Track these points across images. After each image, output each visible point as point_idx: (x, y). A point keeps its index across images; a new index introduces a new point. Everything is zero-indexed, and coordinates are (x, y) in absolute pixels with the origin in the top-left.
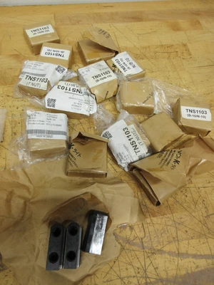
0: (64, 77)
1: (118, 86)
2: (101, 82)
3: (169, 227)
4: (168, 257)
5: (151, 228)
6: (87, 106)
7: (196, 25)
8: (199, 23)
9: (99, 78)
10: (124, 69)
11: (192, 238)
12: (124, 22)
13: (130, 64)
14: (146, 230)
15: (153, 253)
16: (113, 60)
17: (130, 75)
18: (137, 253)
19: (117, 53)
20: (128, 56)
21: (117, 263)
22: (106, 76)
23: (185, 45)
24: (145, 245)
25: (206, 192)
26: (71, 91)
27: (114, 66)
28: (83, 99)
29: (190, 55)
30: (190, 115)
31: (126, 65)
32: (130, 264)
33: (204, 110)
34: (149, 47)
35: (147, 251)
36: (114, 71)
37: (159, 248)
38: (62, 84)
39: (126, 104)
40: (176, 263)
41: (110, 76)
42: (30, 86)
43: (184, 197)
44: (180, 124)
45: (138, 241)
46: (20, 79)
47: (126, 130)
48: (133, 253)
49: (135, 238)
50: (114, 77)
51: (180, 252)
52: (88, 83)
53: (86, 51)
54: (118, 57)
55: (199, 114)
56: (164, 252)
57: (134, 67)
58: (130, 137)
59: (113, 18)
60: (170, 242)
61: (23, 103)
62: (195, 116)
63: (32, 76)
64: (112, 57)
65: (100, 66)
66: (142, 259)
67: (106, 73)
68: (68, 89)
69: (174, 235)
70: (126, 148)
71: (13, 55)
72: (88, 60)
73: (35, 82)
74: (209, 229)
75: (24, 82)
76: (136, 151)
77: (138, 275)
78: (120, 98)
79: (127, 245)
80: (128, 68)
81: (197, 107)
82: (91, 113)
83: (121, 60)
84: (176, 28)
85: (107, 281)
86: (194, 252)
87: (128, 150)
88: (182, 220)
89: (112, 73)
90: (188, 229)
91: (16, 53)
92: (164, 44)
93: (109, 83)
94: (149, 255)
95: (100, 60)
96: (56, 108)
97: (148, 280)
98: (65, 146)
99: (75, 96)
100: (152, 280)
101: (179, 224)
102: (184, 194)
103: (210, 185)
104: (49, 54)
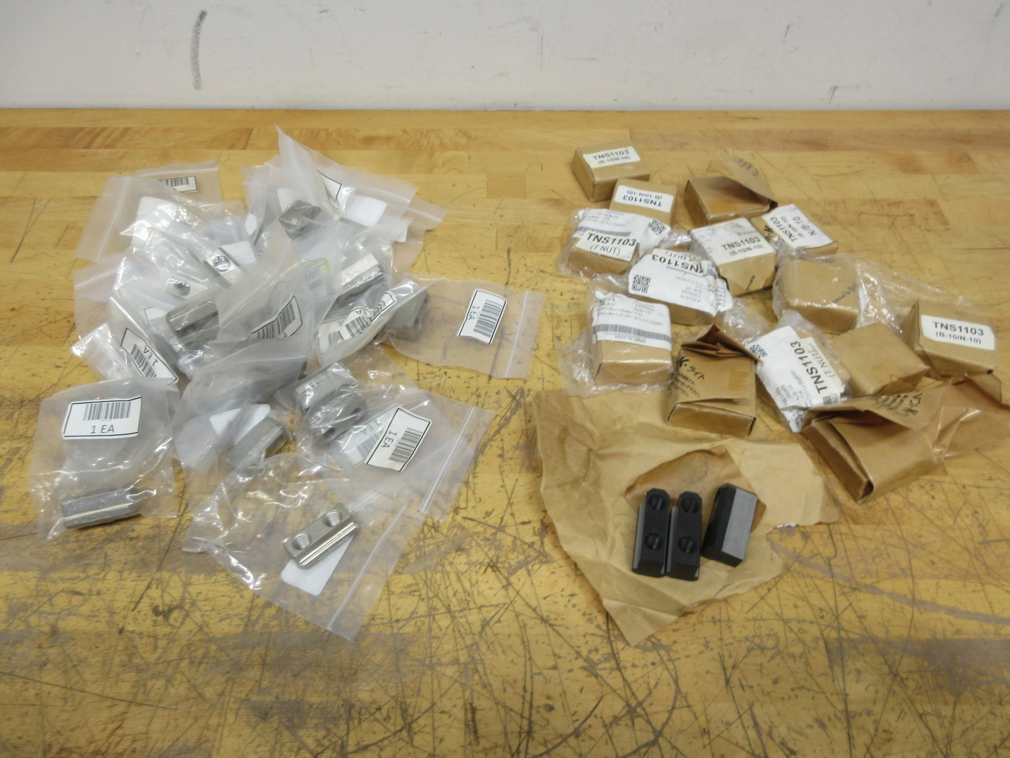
0: (662, 241)
1: (776, 268)
2: (740, 256)
3: (890, 549)
4: (890, 601)
5: (849, 544)
6: (712, 296)
7: (962, 162)
8: (970, 159)
9: (736, 249)
10: (790, 236)
11: (946, 577)
12: (784, 149)
13: (804, 227)
14: (839, 545)
15: (855, 589)
16: (767, 218)
17: (805, 249)
18: (819, 582)
19: (773, 205)
20: (798, 213)
21: (774, 592)
22: (752, 245)
23: (932, 203)
24: (836, 571)
25: (982, 498)
26: (679, 267)
27: (769, 230)
28: (706, 284)
29: (945, 223)
30: (942, 334)
31: (795, 230)
32: (804, 599)
33: (977, 326)
34: (844, 202)
35: (841, 582)
36: (768, 239)
37: (868, 581)
38: (660, 253)
39: (796, 302)
40: (908, 616)
41: (760, 247)
42: (599, 251)
43: (926, 498)
44: (918, 348)
45: (821, 562)
46: (576, 240)
47: (797, 346)
48: (809, 580)
49: (814, 555)
50: (767, 249)
51: (917, 596)
52: (713, 255)
53: (707, 199)
54: (776, 213)
55: (964, 333)
56: (881, 592)
57: (812, 233)
58: (806, 360)
59: (759, 140)
60: (893, 576)
61: (572, 286)
62: (955, 337)
63: (600, 235)
64: (763, 213)
65: (739, 226)
66: (829, 594)
67: (752, 240)
68: (673, 262)
69: (904, 564)
70: (797, 378)
71: (549, 200)
72: (711, 216)
73: (609, 245)
74: (987, 567)
75: (584, 243)
76: (820, 386)
77: (821, 621)
78: (781, 290)
79: (796, 565)
80: (800, 235)
81: (959, 319)
82: (722, 309)
83: (784, 219)
84: (910, 167)
85: (755, 619)
86: (951, 604)
87: (800, 382)
88: (923, 540)
89: (763, 242)
90: (936, 559)
91: (556, 196)
92: (879, 197)
93: (758, 259)
94: (846, 590)
95: (737, 217)
96: (650, 294)
97: (843, 634)
98: (668, 362)
99: (687, 276)
100: (852, 636)
101: (916, 546)
102: (927, 493)
103: (991, 484)
104: (630, 199)
